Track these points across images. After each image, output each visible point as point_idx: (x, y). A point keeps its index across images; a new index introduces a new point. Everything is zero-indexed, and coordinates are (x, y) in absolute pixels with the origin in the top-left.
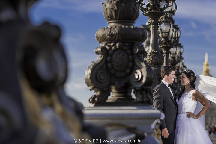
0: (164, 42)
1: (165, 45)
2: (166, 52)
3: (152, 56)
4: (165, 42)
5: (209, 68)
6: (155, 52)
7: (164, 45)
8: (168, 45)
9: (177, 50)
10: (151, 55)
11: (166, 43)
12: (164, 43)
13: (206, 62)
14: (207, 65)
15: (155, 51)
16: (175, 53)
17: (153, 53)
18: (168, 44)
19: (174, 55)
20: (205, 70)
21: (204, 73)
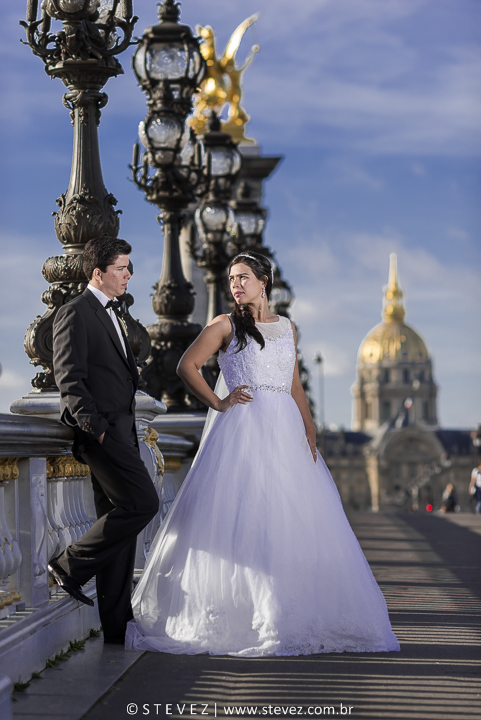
0: (161, 180)
1: (167, 194)
2: (171, 217)
3: (78, 212)
4: (163, 183)
5: (404, 302)
6: (87, 197)
7: (161, 193)
8: (176, 194)
9: (227, 217)
10: (75, 208)
11: (166, 186)
12: (160, 185)
13: (391, 286)
14: (397, 294)
15: (85, 194)
16: (220, 227)
17: (81, 201)
18: (175, 190)
19: (218, 236)
20: (390, 310)
21: (386, 320)
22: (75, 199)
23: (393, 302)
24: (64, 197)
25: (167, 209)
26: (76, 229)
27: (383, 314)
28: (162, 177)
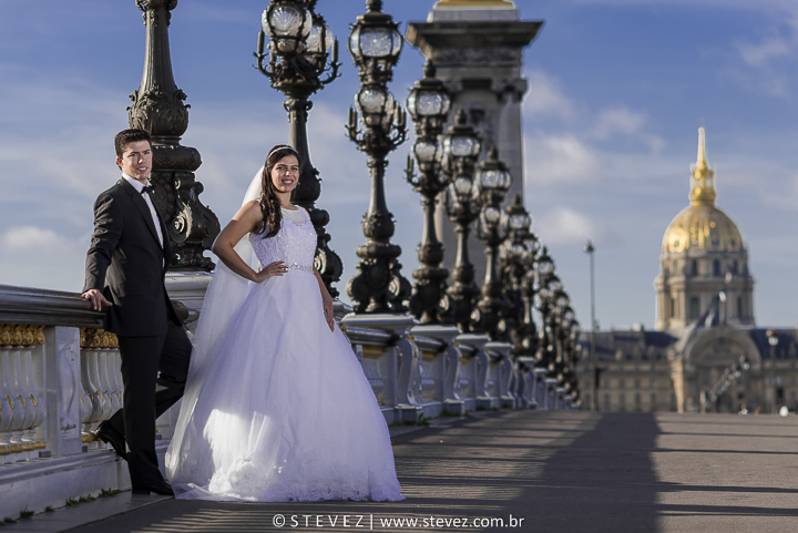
20: (698, 192)
21: (694, 204)
22: (146, 95)
23: (701, 183)
24: (137, 93)
25: (293, 96)
26: (146, 122)
27: (690, 198)
28: (285, 65)
